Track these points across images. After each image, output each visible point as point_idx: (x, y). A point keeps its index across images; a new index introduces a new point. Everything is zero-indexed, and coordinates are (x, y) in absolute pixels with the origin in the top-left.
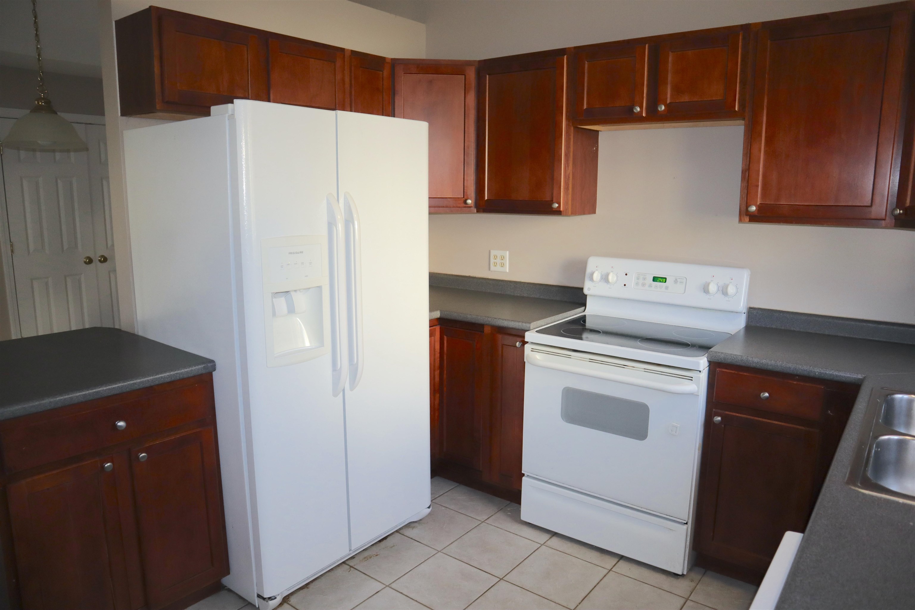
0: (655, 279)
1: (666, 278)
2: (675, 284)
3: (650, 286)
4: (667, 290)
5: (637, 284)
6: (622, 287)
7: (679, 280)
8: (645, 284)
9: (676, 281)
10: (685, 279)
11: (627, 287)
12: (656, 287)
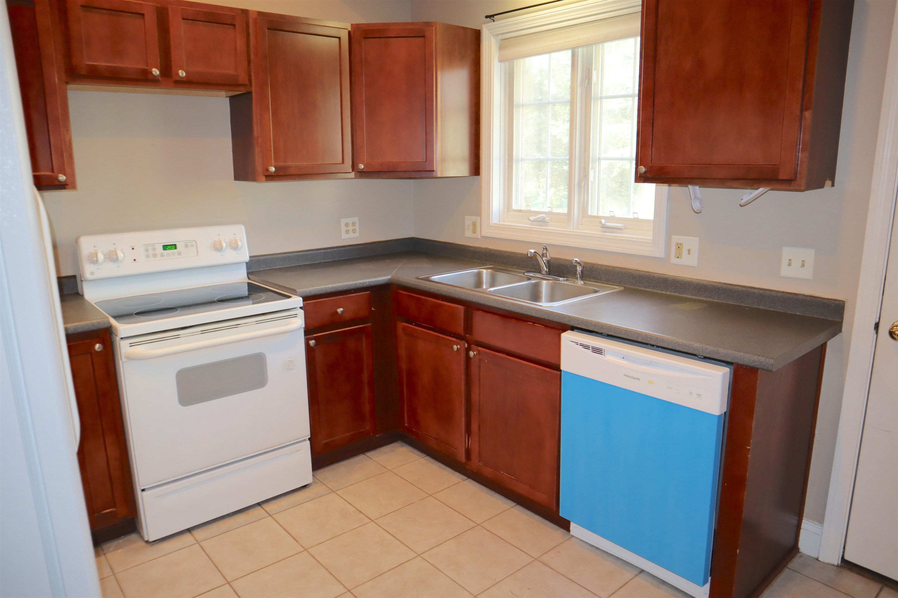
0: (165, 247)
1: (175, 245)
2: (186, 248)
3: (162, 255)
4: (180, 255)
5: (148, 256)
6: (132, 262)
7: (189, 244)
8: (155, 255)
9: (186, 246)
10: (194, 242)
11: (138, 262)
12: (168, 255)
